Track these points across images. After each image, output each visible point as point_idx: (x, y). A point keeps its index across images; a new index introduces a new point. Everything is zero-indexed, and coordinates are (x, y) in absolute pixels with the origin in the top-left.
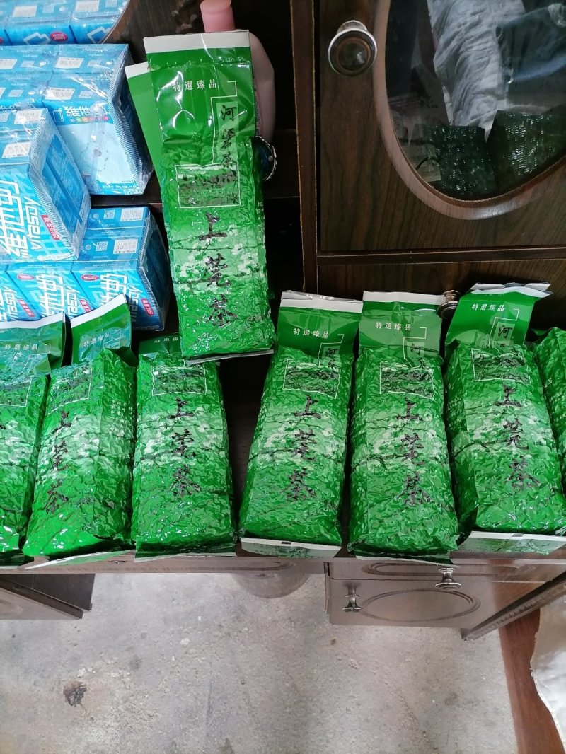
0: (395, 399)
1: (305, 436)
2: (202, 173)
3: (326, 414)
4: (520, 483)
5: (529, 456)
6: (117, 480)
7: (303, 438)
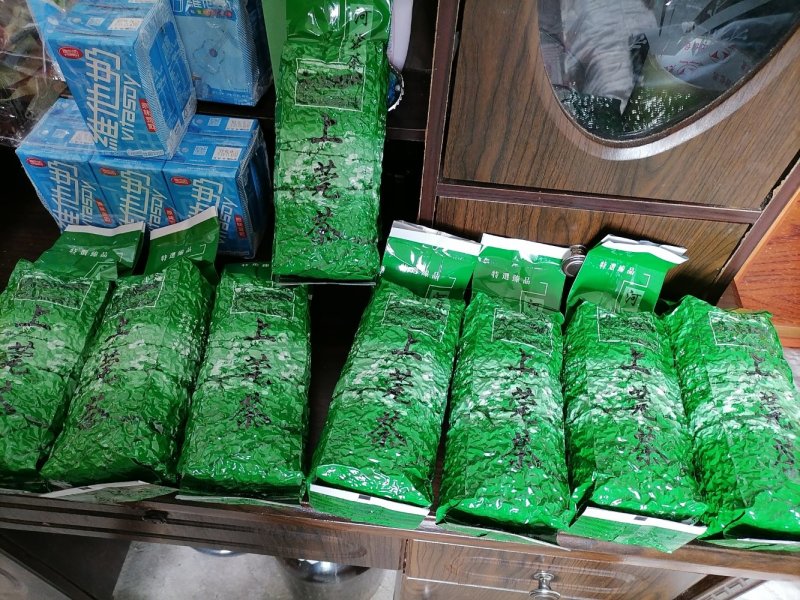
0: (508, 348)
1: (400, 376)
2: (325, 71)
3: (428, 357)
4: (644, 456)
5: (657, 428)
6: (172, 402)
7: (399, 379)
